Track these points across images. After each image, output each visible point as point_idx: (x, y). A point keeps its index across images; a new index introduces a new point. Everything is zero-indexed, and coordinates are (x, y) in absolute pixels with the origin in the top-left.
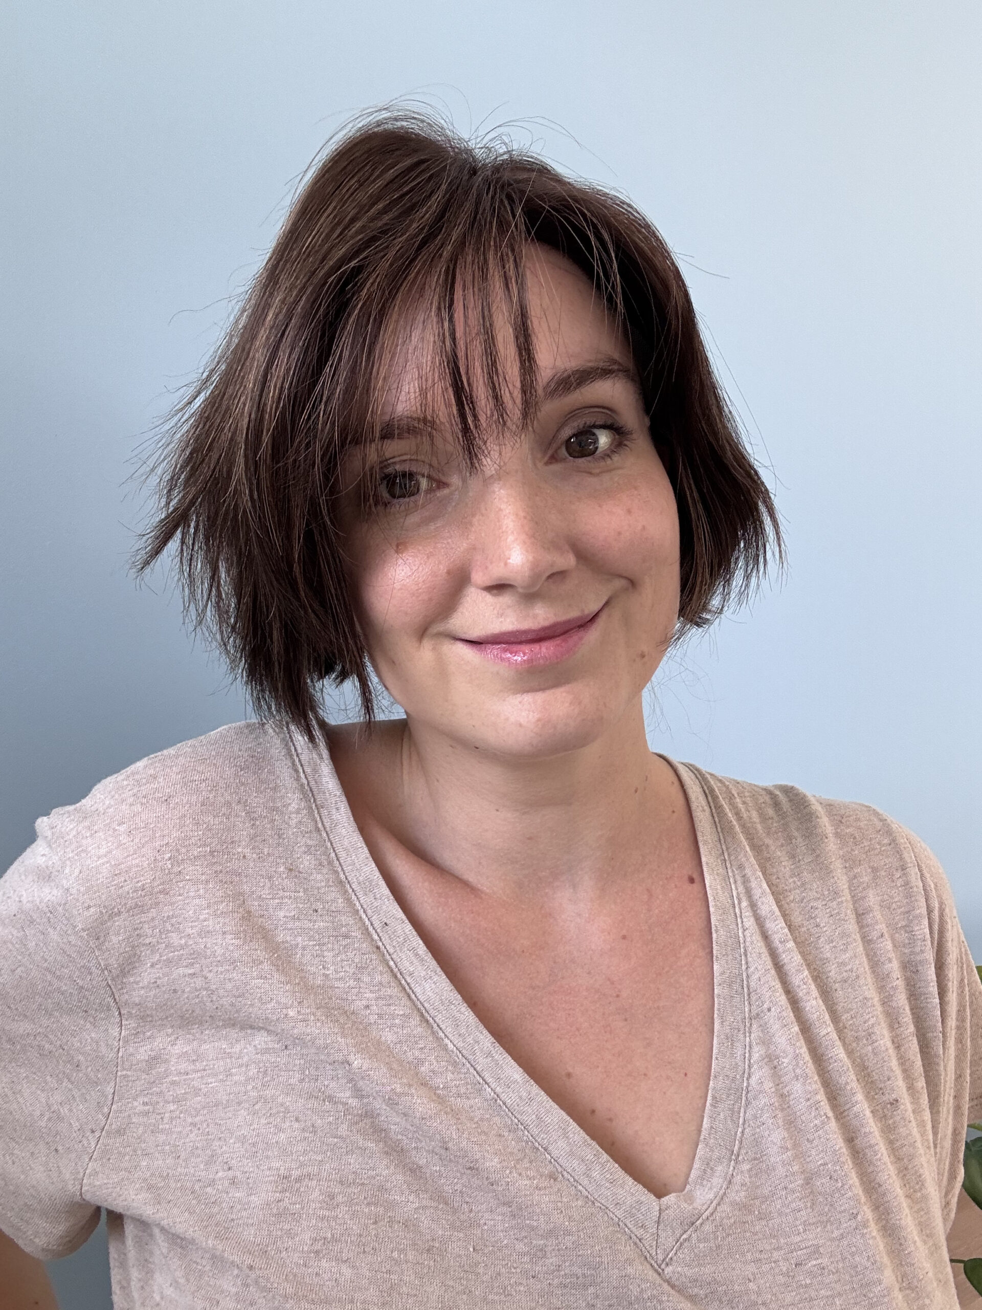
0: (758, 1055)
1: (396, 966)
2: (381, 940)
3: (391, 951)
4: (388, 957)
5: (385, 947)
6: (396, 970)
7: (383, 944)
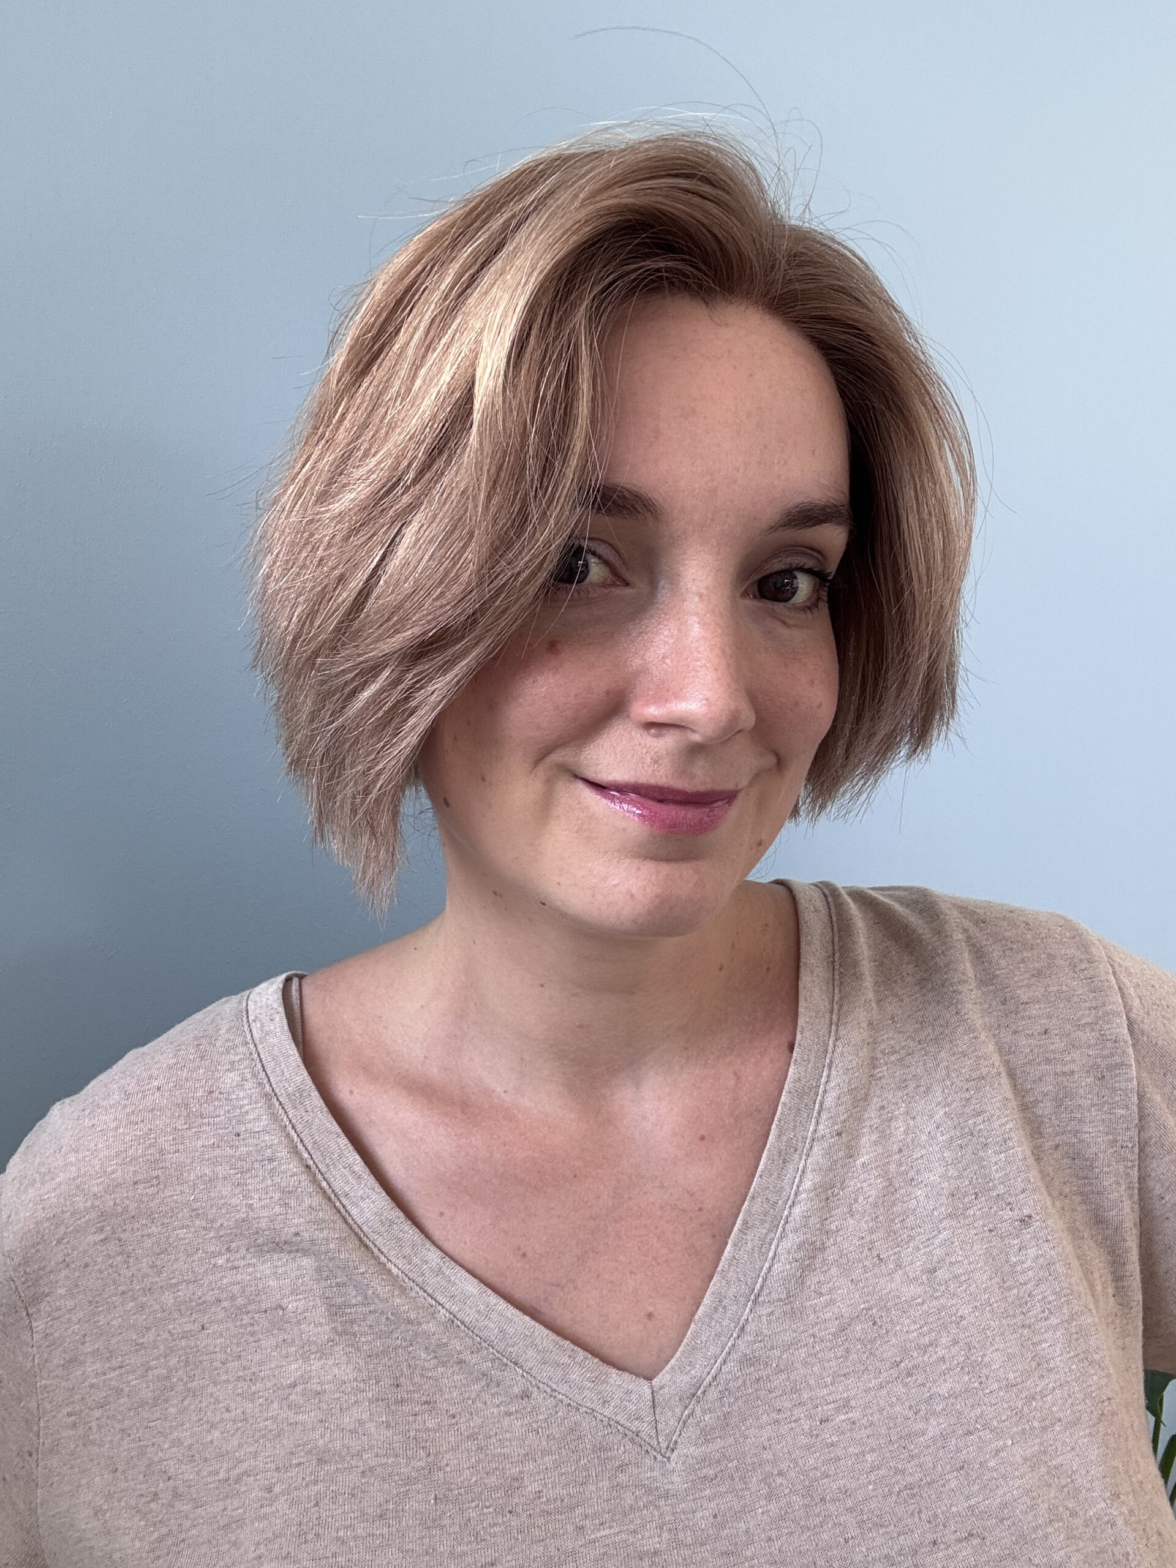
0: (810, 1183)
1: (330, 1187)
2: (312, 1158)
3: (323, 1170)
4: (320, 1177)
5: (317, 1166)
6: (329, 1191)
7: (314, 1163)
